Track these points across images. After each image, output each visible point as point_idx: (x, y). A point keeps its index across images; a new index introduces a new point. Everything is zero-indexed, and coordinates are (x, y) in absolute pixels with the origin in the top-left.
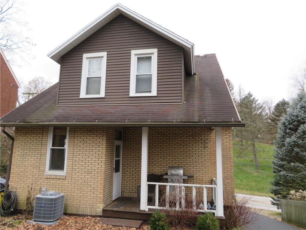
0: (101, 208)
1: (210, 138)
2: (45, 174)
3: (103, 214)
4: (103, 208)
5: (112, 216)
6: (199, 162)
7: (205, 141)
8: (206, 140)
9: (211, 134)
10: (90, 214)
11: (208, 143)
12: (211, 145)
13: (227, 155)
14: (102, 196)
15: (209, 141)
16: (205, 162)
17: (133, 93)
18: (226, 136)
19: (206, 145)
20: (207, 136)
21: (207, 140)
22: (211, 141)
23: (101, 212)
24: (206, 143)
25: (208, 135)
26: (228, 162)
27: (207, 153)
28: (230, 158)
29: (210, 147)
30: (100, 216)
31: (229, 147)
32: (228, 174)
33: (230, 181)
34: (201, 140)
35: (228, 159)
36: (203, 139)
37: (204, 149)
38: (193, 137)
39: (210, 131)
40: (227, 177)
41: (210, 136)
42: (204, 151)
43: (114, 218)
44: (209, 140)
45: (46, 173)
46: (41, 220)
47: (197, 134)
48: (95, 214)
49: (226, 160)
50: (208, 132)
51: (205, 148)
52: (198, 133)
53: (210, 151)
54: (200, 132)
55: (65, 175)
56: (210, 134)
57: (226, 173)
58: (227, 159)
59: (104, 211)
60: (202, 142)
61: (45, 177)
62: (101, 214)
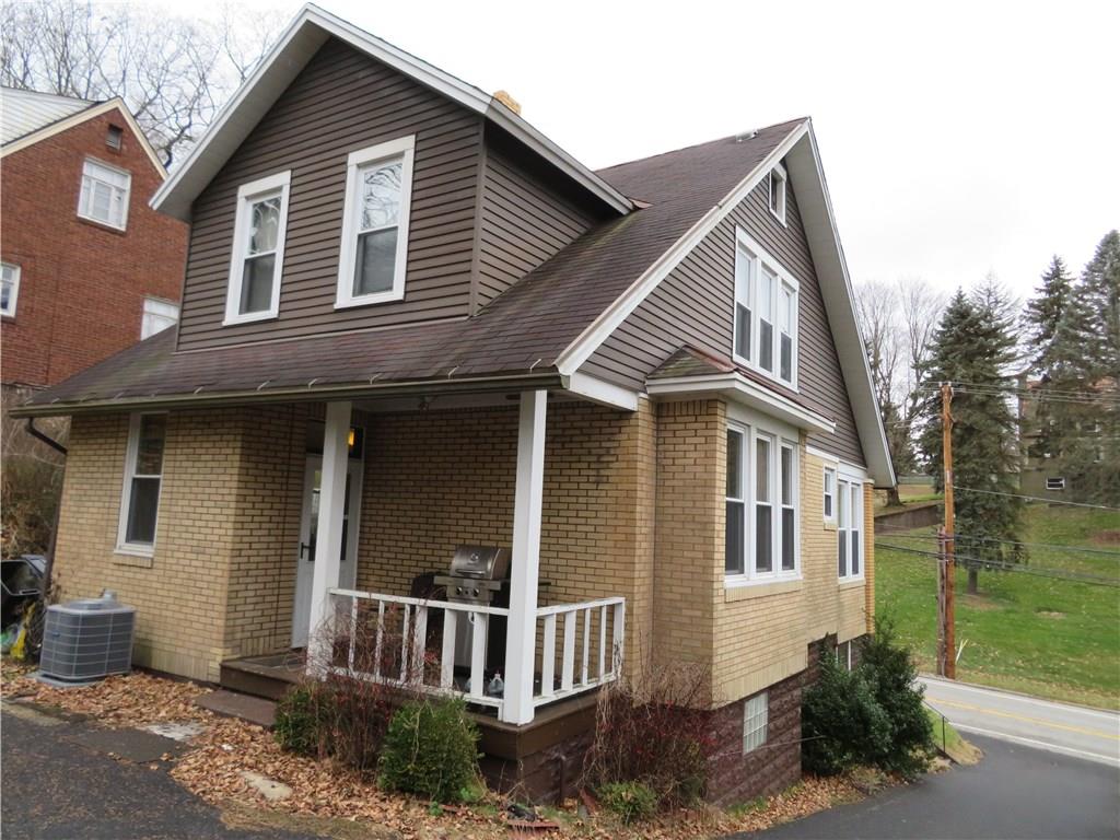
0: (219, 659)
1: (616, 444)
2: (116, 551)
3: (222, 679)
4: (224, 661)
5: (242, 689)
6: (577, 535)
7: (600, 456)
8: (603, 455)
9: (623, 430)
10: (196, 677)
11: (611, 465)
12: (621, 472)
13: (694, 511)
14: (221, 622)
15: (614, 459)
16: (596, 536)
17: (345, 297)
18: (696, 440)
19: (603, 472)
20: (609, 440)
21: (608, 454)
22: (620, 458)
23: (218, 673)
24: (605, 465)
25: (612, 434)
26: (696, 540)
27: (607, 500)
28: (706, 523)
29: (617, 479)
30: (215, 686)
31: (703, 483)
32: (692, 588)
33: (699, 613)
34: (590, 454)
35: (699, 527)
36: (594, 451)
37: (594, 486)
38: (563, 443)
39: (617, 420)
40: (690, 598)
41: (617, 437)
42: (596, 493)
43: (245, 693)
44: (612, 452)
45: (120, 548)
46: (51, 674)
47: (578, 432)
48: (204, 679)
49: (691, 533)
50: (613, 424)
51: (598, 483)
52: (581, 428)
53: (615, 493)
54: (587, 424)
55: (151, 556)
56: (617, 430)
57: (685, 583)
58: (693, 530)
59: (224, 669)
60: (589, 462)
61: (114, 559)
62: (217, 680)
